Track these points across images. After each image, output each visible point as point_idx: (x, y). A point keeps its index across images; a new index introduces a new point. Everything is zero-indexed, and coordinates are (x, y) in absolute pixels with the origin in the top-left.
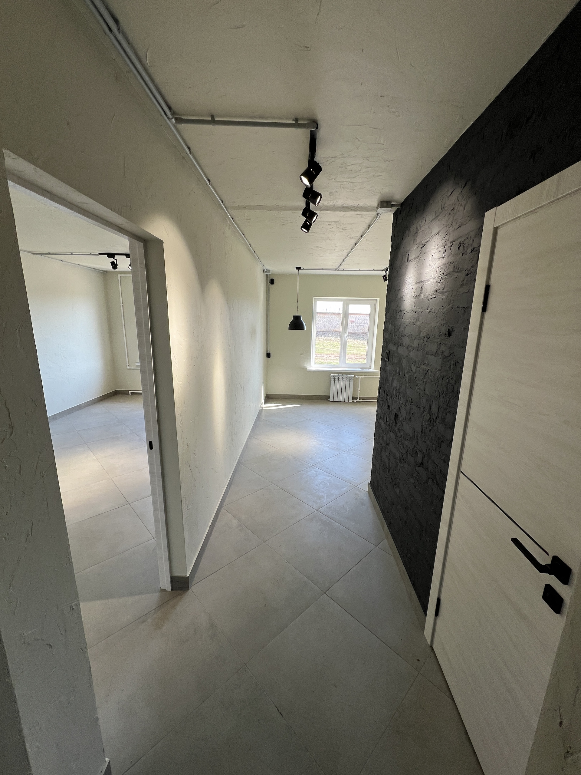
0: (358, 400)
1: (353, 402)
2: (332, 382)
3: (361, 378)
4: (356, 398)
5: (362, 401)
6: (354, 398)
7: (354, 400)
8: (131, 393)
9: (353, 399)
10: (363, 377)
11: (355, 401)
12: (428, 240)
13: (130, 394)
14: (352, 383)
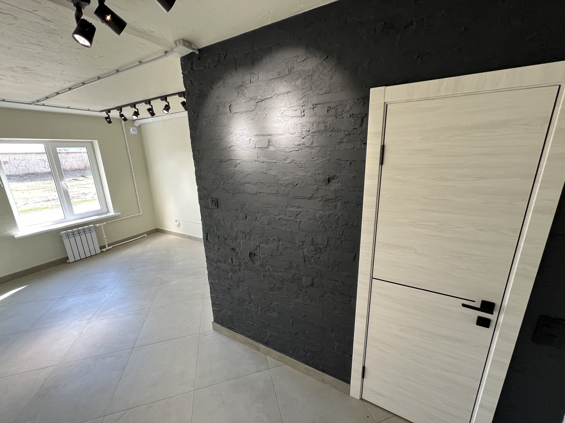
0: (107, 248)
1: (102, 252)
2: (66, 241)
3: (103, 225)
4: (104, 247)
5: (113, 247)
6: (101, 248)
7: (102, 250)
9: (100, 250)
10: (105, 223)
11: (104, 250)
12: (269, 96)
14: (94, 234)
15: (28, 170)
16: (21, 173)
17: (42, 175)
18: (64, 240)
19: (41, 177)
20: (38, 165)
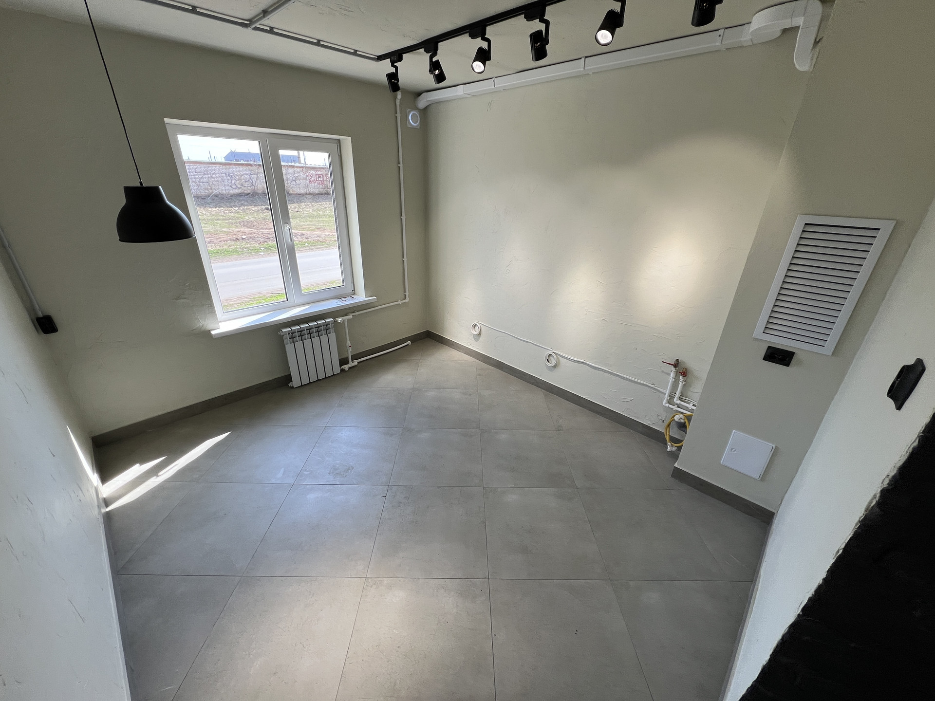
0: (351, 364)
1: (342, 370)
2: (289, 347)
3: (348, 320)
4: (346, 361)
5: (358, 364)
6: (343, 361)
7: (343, 367)
9: (340, 367)
10: (350, 317)
11: (346, 367)
14: (333, 336)
15: (211, 189)
16: (203, 193)
17: (228, 199)
18: (287, 346)
19: (227, 202)
20: (223, 183)
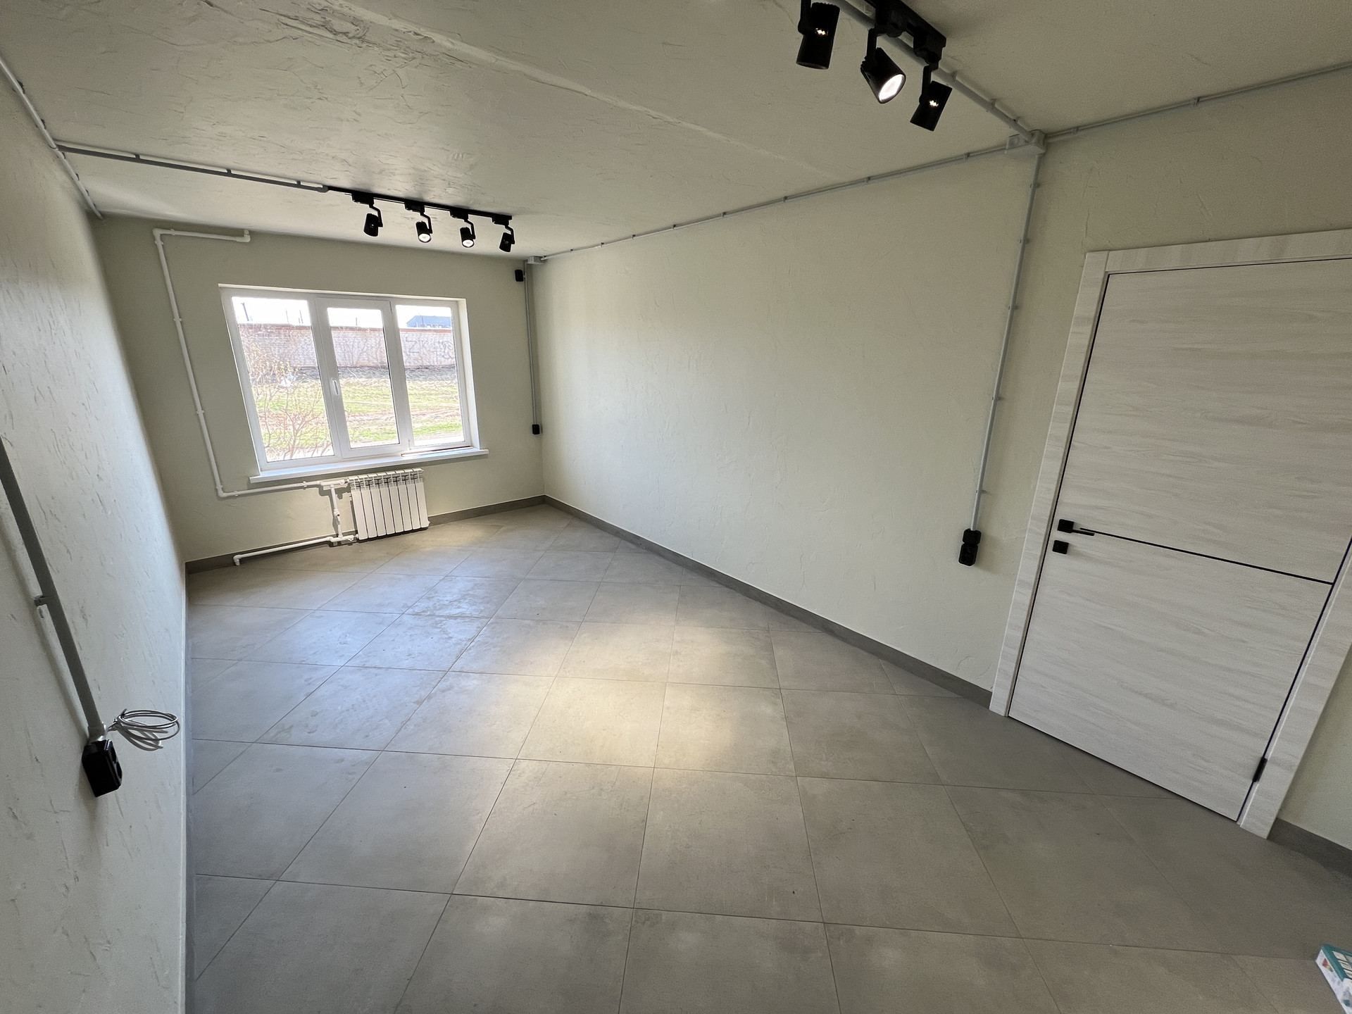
8: (241, 560)
13: (238, 564)
